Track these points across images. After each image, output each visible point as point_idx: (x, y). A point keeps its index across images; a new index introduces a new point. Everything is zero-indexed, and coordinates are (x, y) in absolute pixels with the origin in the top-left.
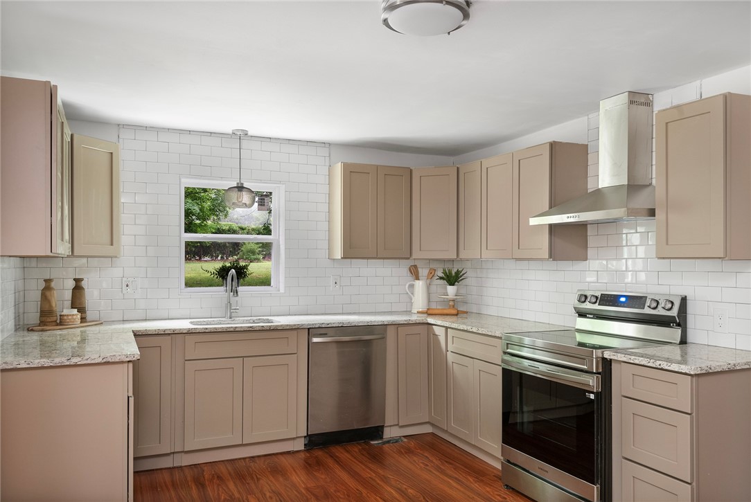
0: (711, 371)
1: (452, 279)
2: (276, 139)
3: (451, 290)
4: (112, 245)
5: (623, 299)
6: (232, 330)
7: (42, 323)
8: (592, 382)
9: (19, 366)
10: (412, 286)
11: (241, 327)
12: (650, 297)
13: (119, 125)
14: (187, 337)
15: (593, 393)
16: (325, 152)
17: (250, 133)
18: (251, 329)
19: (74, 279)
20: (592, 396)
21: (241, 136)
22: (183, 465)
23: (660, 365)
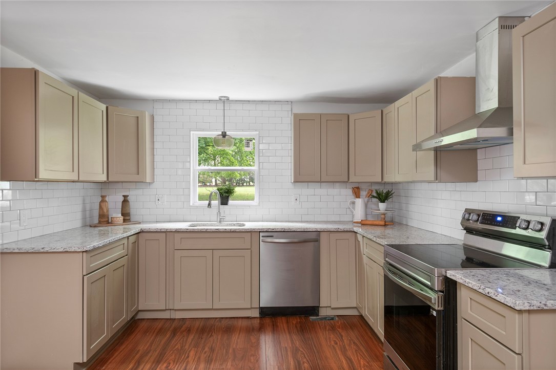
0: (545, 308)
1: (383, 197)
2: (253, 101)
3: (382, 206)
4: (138, 174)
5: (499, 219)
6: (204, 230)
7: (100, 222)
8: (434, 299)
9: (14, 251)
10: (354, 203)
11: (211, 229)
12: (523, 217)
13: (153, 100)
14: (176, 234)
15: (435, 310)
16: (288, 107)
17: (230, 99)
18: (217, 231)
19: (123, 196)
20: (435, 313)
21: (224, 100)
22: (176, 318)
23: (488, 293)
